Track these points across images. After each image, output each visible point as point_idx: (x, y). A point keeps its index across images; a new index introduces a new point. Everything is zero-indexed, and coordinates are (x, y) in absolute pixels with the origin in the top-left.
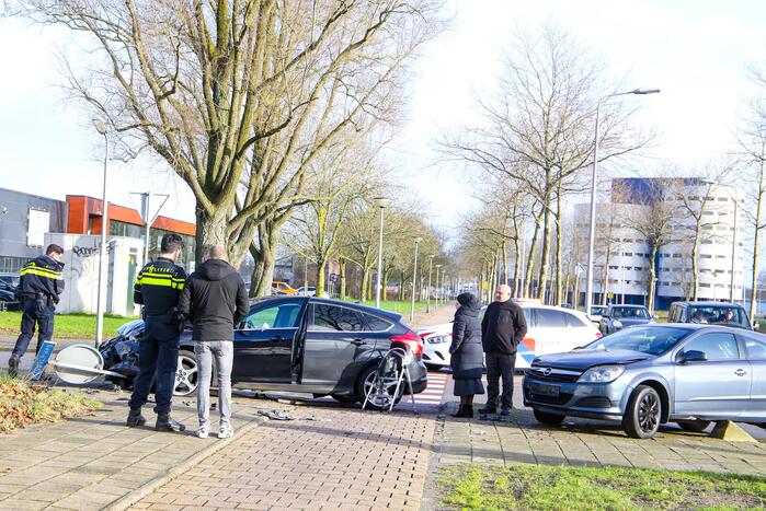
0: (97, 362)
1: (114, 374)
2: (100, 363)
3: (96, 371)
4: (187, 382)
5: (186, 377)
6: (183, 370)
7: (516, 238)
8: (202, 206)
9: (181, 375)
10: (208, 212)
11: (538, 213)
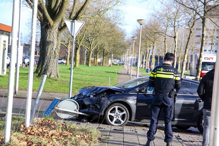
0: (76, 108)
1: (83, 114)
2: (77, 108)
3: (75, 112)
4: (120, 119)
5: (120, 116)
6: (118, 113)
7: (175, 37)
8: (48, 21)
9: (117, 115)
10: (50, 24)
11: (191, 26)
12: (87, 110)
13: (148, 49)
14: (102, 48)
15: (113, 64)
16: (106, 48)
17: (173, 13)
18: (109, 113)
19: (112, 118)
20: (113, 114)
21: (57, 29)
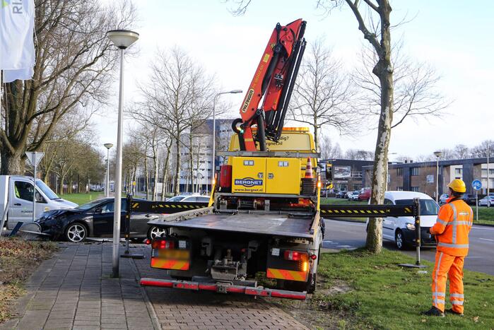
0: (38, 229)
1: (46, 234)
2: (40, 230)
3: (38, 233)
4: (79, 236)
5: (79, 234)
6: (77, 231)
7: (154, 158)
8: (9, 149)
9: (76, 233)
10: (11, 153)
11: (169, 145)
12: (49, 231)
13: (131, 171)
14: (75, 173)
15: (91, 190)
16: (81, 173)
17: (152, 132)
18: (69, 232)
19: (71, 235)
20: (72, 232)
21: (19, 157)
